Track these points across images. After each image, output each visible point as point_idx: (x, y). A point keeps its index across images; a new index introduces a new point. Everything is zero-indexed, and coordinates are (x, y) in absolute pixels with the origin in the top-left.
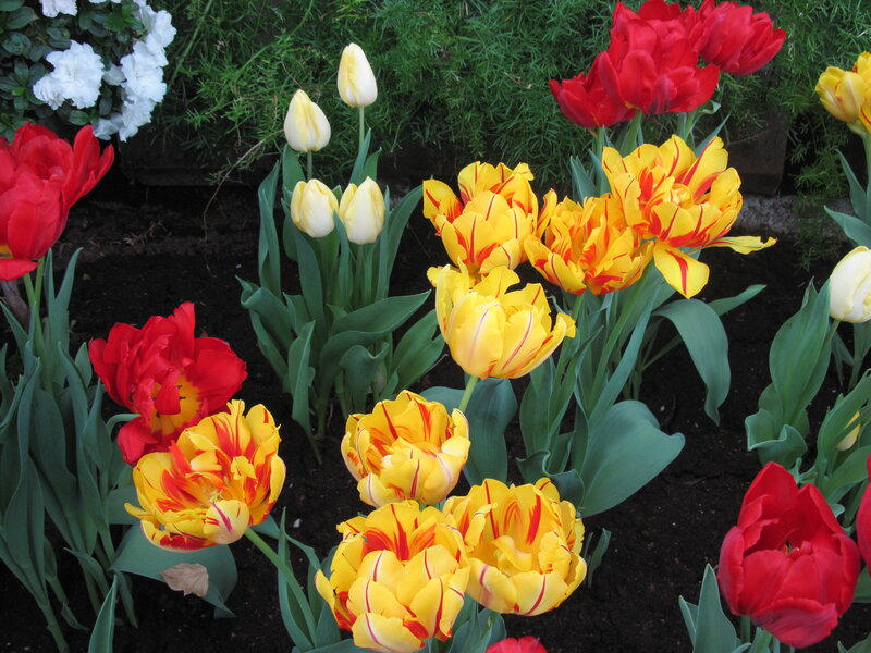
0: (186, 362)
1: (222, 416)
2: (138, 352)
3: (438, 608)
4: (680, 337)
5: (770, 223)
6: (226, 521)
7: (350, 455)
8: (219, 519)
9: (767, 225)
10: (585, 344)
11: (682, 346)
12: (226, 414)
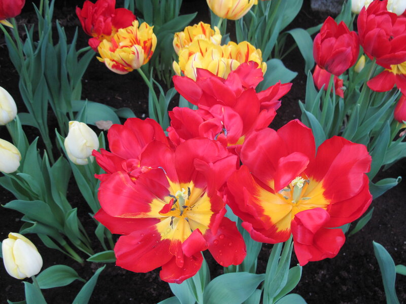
0: (113, 15)
1: (130, 28)
2: (95, 10)
3: (217, 71)
4: (296, 44)
5: (330, 9)
6: (138, 53)
7: (177, 45)
8: (136, 52)
9: (329, 10)
10: (260, 23)
11: (297, 48)
12: (132, 27)
